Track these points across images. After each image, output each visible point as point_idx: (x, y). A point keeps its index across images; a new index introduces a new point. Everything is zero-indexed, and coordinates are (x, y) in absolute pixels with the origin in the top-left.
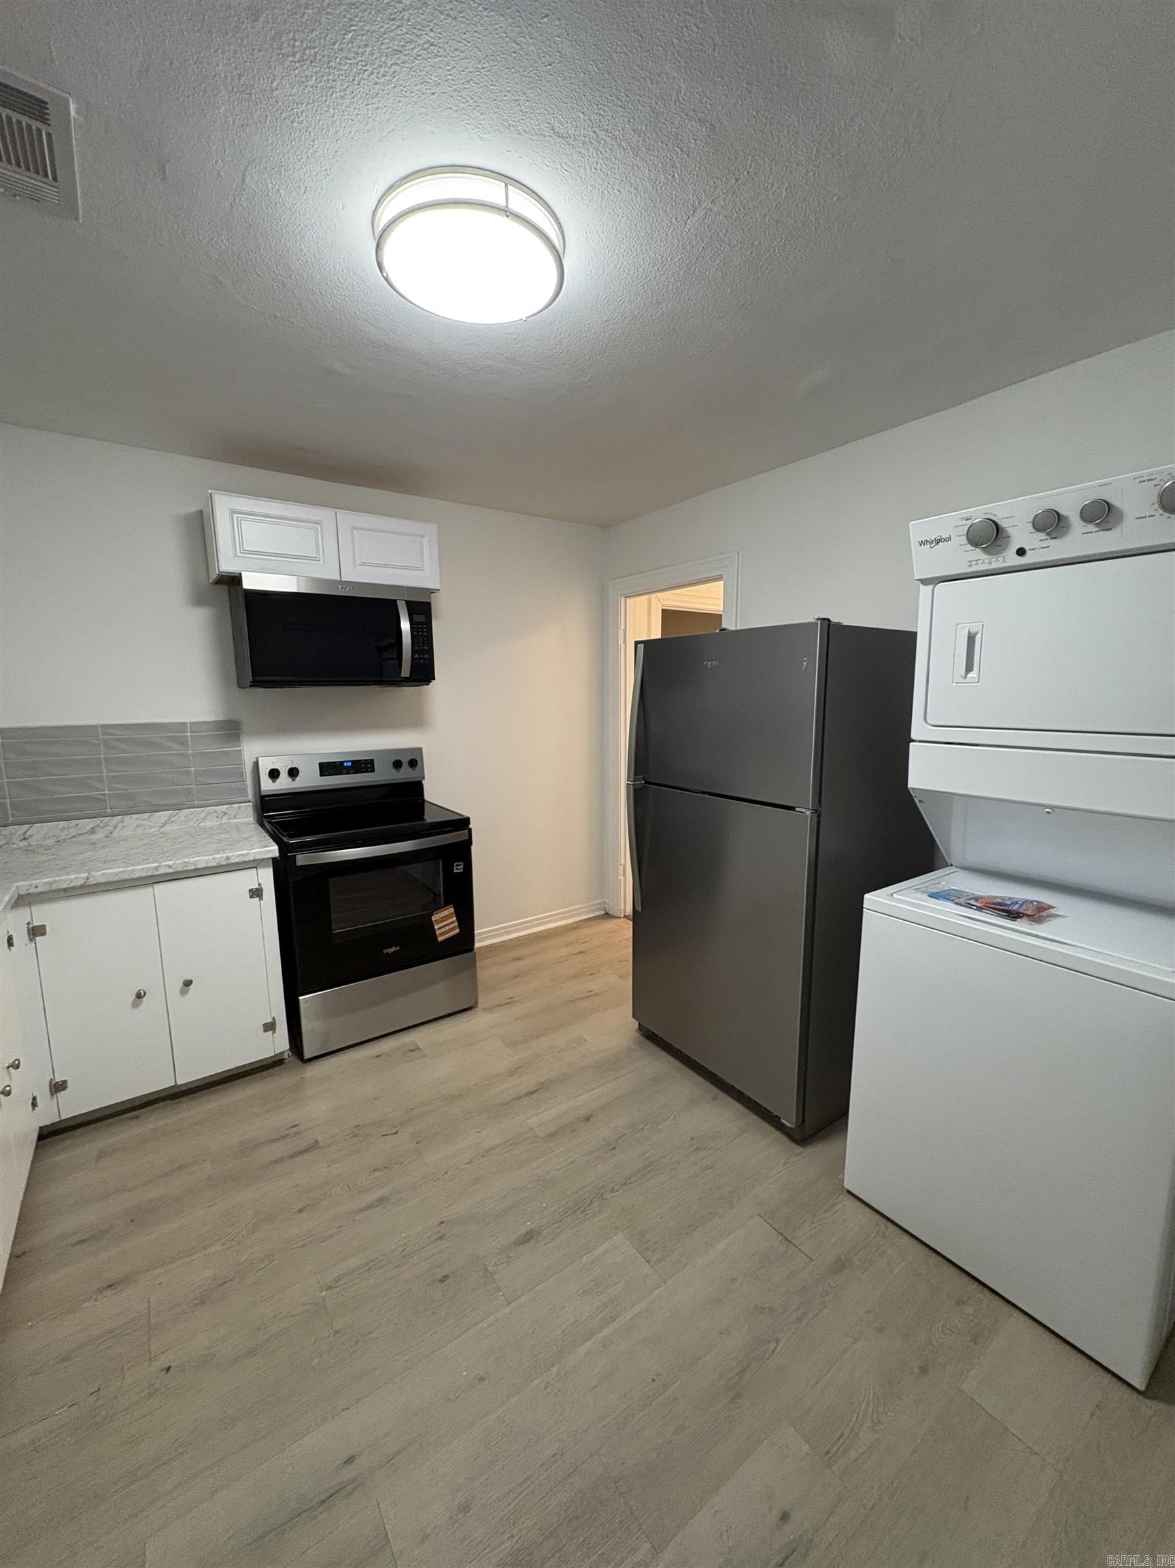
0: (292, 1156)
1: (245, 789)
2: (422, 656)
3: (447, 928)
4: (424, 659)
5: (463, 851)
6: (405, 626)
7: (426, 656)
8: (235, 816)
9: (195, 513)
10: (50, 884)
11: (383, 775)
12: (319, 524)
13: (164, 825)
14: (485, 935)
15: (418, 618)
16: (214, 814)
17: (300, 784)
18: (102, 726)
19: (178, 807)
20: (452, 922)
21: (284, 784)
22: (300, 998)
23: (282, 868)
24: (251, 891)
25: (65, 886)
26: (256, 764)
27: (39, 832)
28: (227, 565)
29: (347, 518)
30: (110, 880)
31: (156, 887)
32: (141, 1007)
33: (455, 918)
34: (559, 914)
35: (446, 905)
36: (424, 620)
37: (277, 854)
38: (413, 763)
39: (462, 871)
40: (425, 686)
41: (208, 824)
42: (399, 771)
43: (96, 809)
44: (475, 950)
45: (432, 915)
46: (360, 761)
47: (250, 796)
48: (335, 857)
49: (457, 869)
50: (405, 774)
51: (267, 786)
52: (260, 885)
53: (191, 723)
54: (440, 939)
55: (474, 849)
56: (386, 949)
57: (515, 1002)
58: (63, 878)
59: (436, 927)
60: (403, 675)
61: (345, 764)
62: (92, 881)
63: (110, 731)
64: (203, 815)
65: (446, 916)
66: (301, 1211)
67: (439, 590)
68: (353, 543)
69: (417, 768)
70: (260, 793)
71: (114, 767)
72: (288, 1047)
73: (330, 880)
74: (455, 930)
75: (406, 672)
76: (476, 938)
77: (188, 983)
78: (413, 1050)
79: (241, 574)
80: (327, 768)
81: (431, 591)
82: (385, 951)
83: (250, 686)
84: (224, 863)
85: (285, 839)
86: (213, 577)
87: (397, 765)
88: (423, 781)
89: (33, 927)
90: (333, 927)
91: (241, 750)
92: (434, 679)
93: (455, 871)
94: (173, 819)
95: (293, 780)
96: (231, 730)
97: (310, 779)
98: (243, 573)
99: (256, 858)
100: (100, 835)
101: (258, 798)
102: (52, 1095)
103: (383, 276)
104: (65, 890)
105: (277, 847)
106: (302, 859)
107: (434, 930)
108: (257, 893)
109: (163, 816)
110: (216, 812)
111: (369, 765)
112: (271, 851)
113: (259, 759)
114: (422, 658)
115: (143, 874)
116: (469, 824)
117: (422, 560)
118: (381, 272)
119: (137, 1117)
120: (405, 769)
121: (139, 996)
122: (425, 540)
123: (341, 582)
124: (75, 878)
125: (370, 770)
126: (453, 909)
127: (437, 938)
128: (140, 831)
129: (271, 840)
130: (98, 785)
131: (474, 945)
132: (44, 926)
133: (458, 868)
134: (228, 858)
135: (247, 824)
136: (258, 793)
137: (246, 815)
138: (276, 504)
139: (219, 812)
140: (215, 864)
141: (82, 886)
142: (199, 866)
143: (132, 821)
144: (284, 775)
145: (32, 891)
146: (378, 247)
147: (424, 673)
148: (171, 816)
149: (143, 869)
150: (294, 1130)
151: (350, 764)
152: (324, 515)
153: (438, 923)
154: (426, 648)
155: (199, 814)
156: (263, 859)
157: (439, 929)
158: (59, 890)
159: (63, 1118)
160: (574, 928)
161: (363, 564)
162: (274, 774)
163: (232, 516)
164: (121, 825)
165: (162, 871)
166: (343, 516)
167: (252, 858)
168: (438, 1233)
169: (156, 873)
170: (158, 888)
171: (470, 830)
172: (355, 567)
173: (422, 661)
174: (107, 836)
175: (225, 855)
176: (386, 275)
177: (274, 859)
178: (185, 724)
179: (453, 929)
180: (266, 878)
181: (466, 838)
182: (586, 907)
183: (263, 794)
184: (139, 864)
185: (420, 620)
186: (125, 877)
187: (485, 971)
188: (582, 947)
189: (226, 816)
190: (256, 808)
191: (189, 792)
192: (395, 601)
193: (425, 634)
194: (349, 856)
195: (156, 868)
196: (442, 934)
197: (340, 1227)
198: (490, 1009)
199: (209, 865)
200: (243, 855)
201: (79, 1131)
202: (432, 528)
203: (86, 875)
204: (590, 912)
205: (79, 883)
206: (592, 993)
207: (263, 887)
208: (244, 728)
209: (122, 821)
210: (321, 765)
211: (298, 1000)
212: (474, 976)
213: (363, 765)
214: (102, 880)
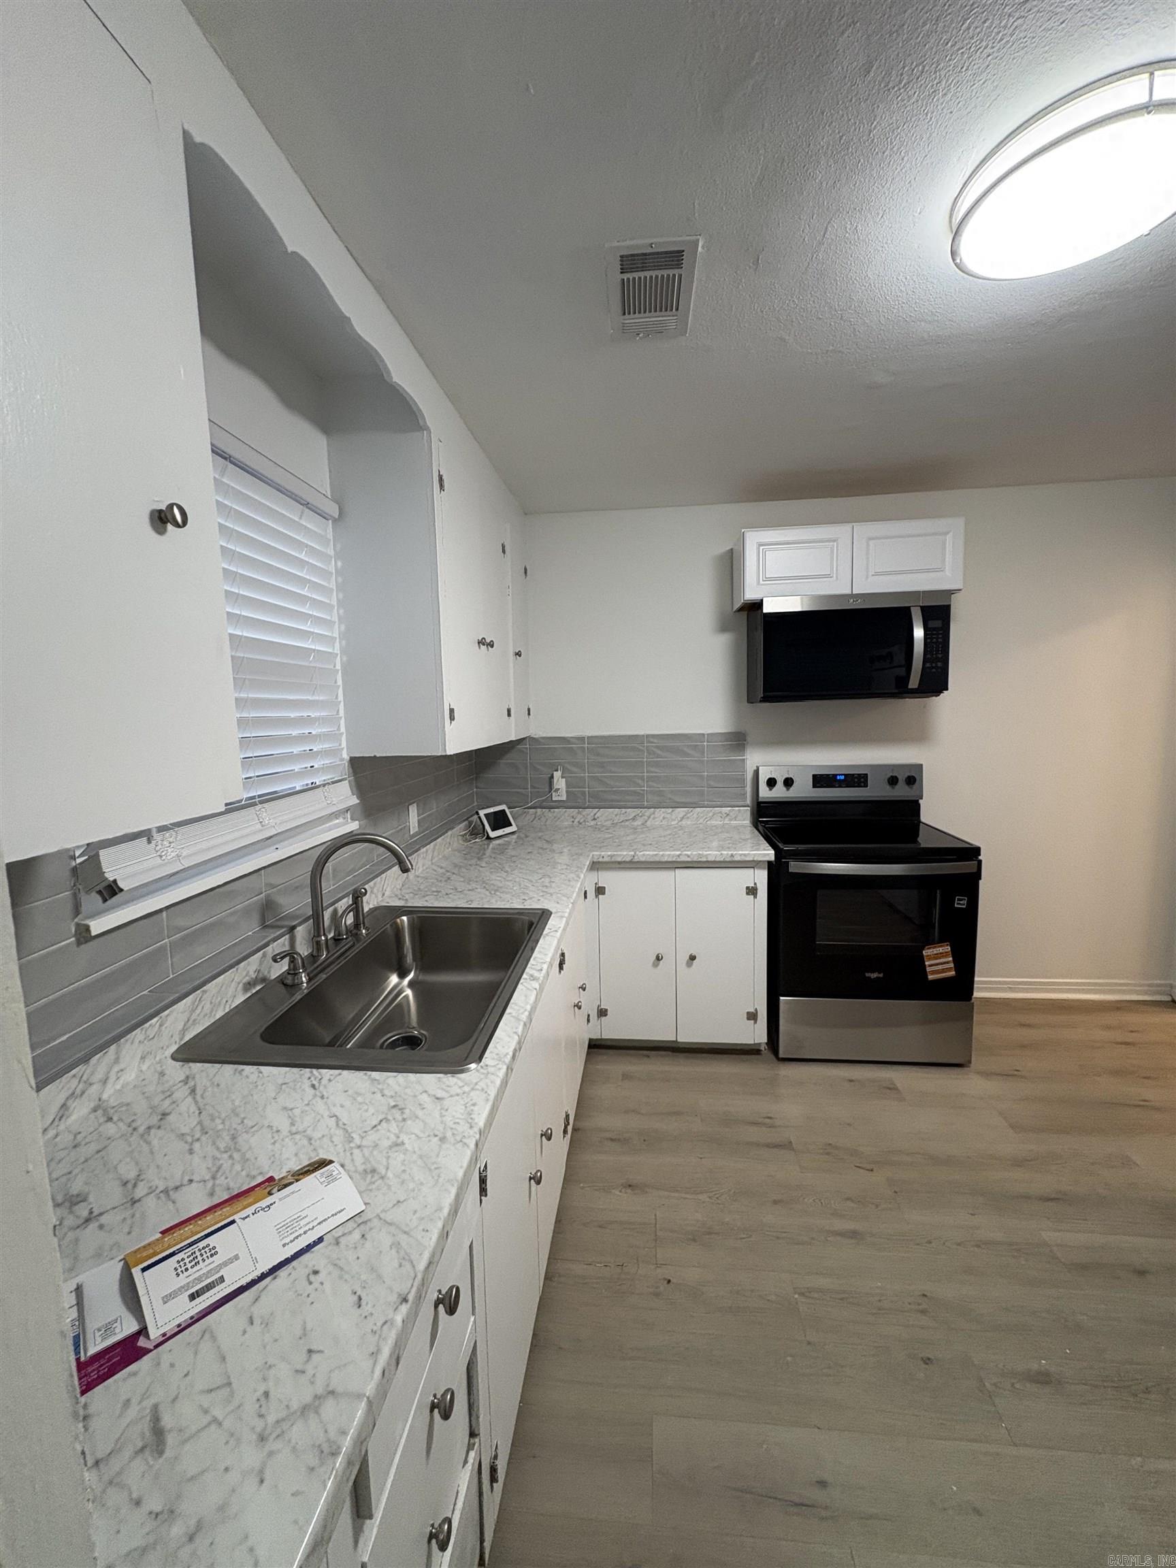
0: (768, 1146)
1: (745, 794)
2: (934, 665)
3: (940, 967)
4: (936, 667)
5: (969, 884)
6: (919, 633)
7: (939, 664)
8: (736, 817)
9: (728, 551)
10: (611, 856)
11: (876, 791)
12: (834, 541)
13: (682, 818)
14: (986, 986)
15: (932, 624)
16: (720, 815)
17: (794, 794)
18: (648, 736)
19: (694, 805)
20: (948, 963)
21: (779, 793)
22: (781, 998)
23: (776, 871)
24: (747, 888)
25: (619, 859)
26: (757, 772)
27: (605, 815)
28: (750, 595)
29: (864, 530)
30: (648, 860)
31: (678, 871)
32: (659, 967)
33: (951, 959)
34: (1096, 984)
35: (941, 941)
36: (940, 625)
37: (773, 858)
38: (911, 781)
39: (964, 907)
40: (934, 698)
41: (714, 822)
42: (893, 788)
43: (637, 801)
44: (973, 1000)
45: (923, 949)
46: (853, 775)
47: (749, 801)
48: (822, 869)
49: (958, 904)
50: (901, 792)
51: (765, 793)
52: (755, 884)
53: (708, 734)
54: (930, 977)
55: (983, 885)
56: (868, 972)
57: (1022, 1077)
58: (619, 853)
59: (927, 963)
60: (910, 686)
61: (838, 778)
62: (636, 859)
63: (652, 740)
64: (711, 814)
65: (941, 953)
66: (775, 1202)
67: (960, 590)
68: (867, 553)
69: (915, 787)
70: (758, 799)
71: (652, 769)
72: (766, 1041)
73: (819, 892)
74: (950, 971)
75: (914, 683)
76: (975, 986)
77: (693, 958)
78: (890, 1089)
79: (762, 600)
80: (820, 780)
81: (950, 593)
82: (867, 975)
83: (761, 701)
84: (728, 859)
85: (780, 845)
86: (737, 606)
87: (893, 781)
88: (921, 801)
89: (599, 887)
90: (817, 939)
91: (744, 759)
92: (947, 689)
93: (956, 906)
94: (688, 815)
95: (788, 789)
96: (738, 741)
97: (803, 790)
98: (765, 600)
99: (755, 859)
100: (638, 823)
101: (755, 804)
102: (598, 1017)
103: (955, 264)
104: (619, 863)
105: (773, 852)
106: (796, 867)
107: (925, 965)
108: (752, 891)
109: (681, 812)
110: (721, 812)
111: (862, 780)
112: (768, 854)
113: (760, 768)
114: (933, 668)
115: (670, 860)
116: (980, 855)
117: (944, 561)
118: (954, 260)
119: (648, 1056)
120: (901, 786)
121: (658, 958)
122: (949, 538)
123: (852, 596)
124: (625, 855)
125: (862, 784)
126: (949, 947)
127: (927, 976)
128: (665, 822)
129: (768, 845)
130: (640, 782)
131: (972, 994)
132: (604, 888)
133: (961, 903)
134: (732, 855)
135: (745, 827)
136: (755, 799)
137: (743, 817)
138: (797, 530)
139: (723, 812)
140: (722, 859)
141: (631, 862)
142: (709, 859)
143: (660, 813)
144: (780, 784)
145: (601, 860)
146: (957, 234)
147: (935, 682)
148: (687, 813)
149: (669, 855)
150: (767, 1122)
151: (843, 777)
152: (841, 532)
153: (929, 959)
154: (940, 656)
155: (708, 812)
156: (760, 861)
157: (930, 966)
158: (616, 862)
159: (603, 1037)
160: (1118, 1009)
161: (877, 574)
162: (771, 783)
163: (759, 549)
164: (652, 816)
165: (683, 859)
166: (858, 528)
167: (751, 859)
168: (919, 1304)
169: (679, 860)
170: (680, 873)
171: (980, 862)
172: (867, 577)
173: (934, 670)
174: (643, 824)
175: (730, 853)
176: (958, 261)
177: (769, 863)
178: (703, 734)
179: (949, 970)
180: (761, 878)
181: (975, 870)
182: (1141, 986)
183: (760, 800)
184: (666, 850)
185: (936, 626)
186: (657, 859)
187: (982, 1028)
188: (1130, 1038)
189: (728, 817)
190: (752, 813)
191: (702, 793)
192: (909, 608)
193: (940, 640)
194: (839, 870)
195: (679, 856)
196: (933, 972)
197: (813, 1239)
198: (987, 1075)
199: (718, 859)
200: (745, 855)
201: (611, 1052)
202: (960, 522)
203: (633, 853)
204: (1146, 993)
205: (628, 859)
206: (1147, 1103)
207: (758, 885)
208: (749, 739)
209: (654, 813)
210: (814, 776)
211: (778, 1000)
212: (969, 1030)
213: (856, 779)
214: (643, 859)
